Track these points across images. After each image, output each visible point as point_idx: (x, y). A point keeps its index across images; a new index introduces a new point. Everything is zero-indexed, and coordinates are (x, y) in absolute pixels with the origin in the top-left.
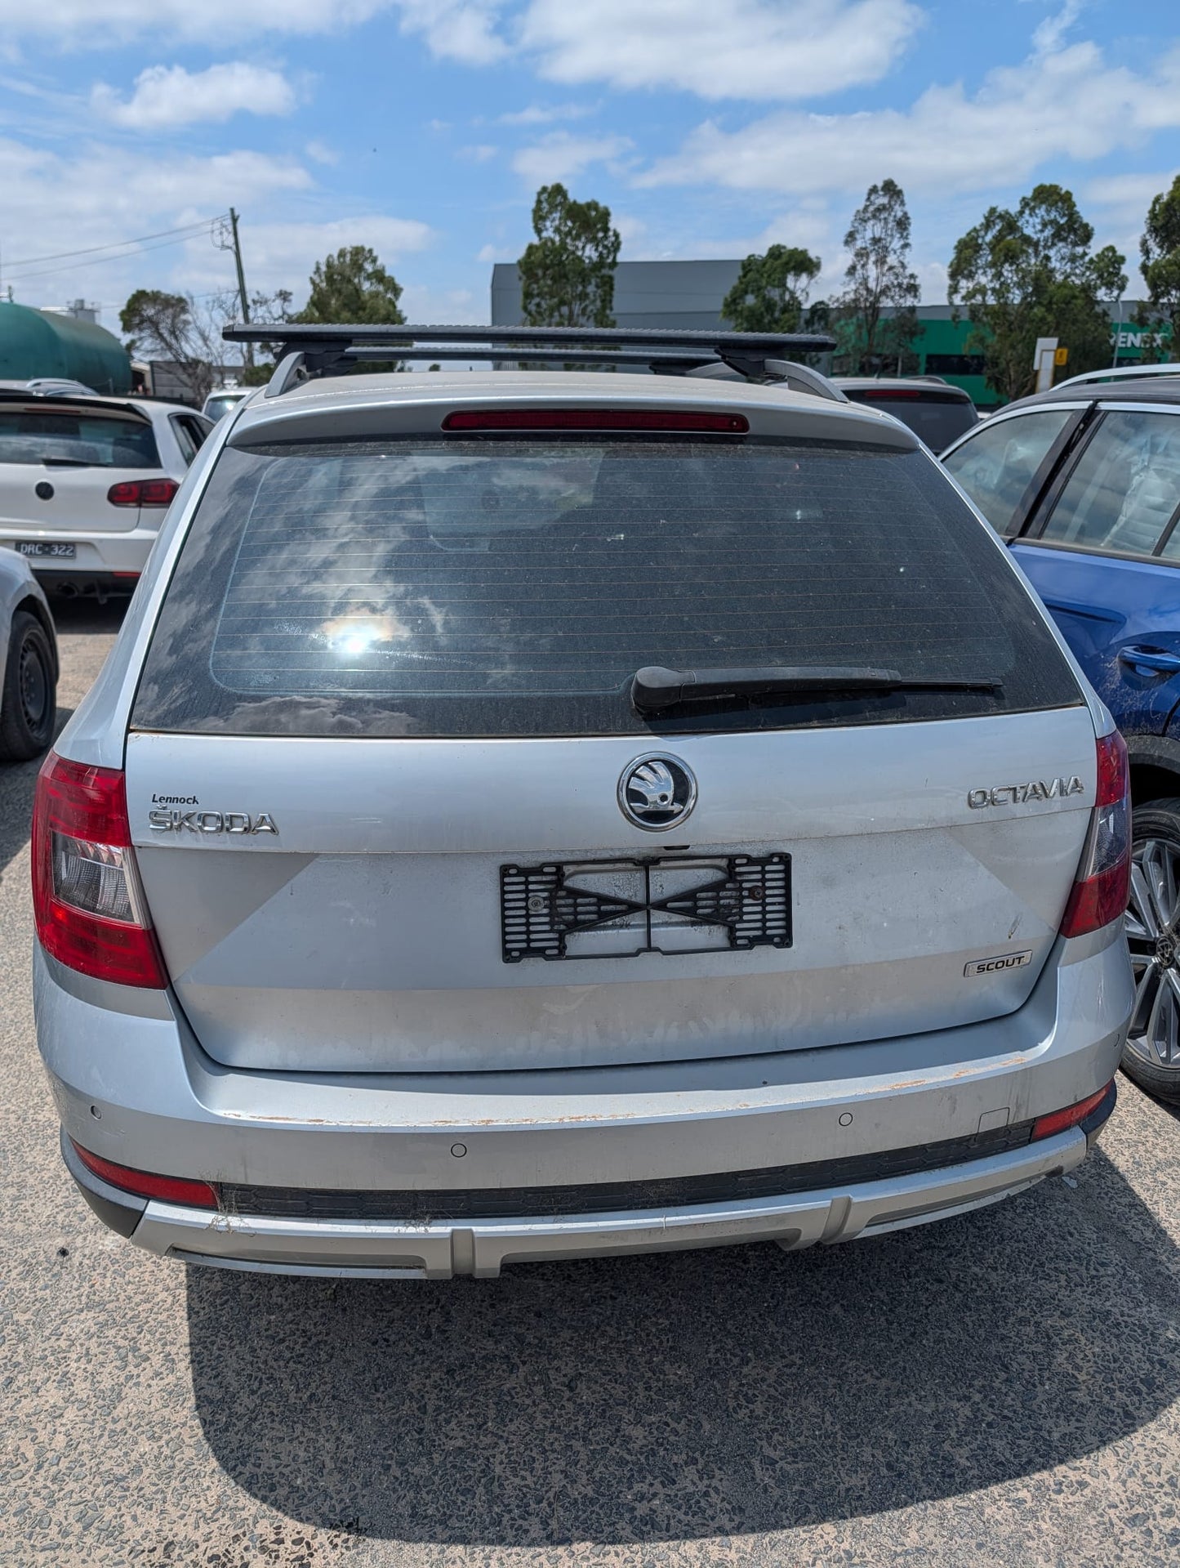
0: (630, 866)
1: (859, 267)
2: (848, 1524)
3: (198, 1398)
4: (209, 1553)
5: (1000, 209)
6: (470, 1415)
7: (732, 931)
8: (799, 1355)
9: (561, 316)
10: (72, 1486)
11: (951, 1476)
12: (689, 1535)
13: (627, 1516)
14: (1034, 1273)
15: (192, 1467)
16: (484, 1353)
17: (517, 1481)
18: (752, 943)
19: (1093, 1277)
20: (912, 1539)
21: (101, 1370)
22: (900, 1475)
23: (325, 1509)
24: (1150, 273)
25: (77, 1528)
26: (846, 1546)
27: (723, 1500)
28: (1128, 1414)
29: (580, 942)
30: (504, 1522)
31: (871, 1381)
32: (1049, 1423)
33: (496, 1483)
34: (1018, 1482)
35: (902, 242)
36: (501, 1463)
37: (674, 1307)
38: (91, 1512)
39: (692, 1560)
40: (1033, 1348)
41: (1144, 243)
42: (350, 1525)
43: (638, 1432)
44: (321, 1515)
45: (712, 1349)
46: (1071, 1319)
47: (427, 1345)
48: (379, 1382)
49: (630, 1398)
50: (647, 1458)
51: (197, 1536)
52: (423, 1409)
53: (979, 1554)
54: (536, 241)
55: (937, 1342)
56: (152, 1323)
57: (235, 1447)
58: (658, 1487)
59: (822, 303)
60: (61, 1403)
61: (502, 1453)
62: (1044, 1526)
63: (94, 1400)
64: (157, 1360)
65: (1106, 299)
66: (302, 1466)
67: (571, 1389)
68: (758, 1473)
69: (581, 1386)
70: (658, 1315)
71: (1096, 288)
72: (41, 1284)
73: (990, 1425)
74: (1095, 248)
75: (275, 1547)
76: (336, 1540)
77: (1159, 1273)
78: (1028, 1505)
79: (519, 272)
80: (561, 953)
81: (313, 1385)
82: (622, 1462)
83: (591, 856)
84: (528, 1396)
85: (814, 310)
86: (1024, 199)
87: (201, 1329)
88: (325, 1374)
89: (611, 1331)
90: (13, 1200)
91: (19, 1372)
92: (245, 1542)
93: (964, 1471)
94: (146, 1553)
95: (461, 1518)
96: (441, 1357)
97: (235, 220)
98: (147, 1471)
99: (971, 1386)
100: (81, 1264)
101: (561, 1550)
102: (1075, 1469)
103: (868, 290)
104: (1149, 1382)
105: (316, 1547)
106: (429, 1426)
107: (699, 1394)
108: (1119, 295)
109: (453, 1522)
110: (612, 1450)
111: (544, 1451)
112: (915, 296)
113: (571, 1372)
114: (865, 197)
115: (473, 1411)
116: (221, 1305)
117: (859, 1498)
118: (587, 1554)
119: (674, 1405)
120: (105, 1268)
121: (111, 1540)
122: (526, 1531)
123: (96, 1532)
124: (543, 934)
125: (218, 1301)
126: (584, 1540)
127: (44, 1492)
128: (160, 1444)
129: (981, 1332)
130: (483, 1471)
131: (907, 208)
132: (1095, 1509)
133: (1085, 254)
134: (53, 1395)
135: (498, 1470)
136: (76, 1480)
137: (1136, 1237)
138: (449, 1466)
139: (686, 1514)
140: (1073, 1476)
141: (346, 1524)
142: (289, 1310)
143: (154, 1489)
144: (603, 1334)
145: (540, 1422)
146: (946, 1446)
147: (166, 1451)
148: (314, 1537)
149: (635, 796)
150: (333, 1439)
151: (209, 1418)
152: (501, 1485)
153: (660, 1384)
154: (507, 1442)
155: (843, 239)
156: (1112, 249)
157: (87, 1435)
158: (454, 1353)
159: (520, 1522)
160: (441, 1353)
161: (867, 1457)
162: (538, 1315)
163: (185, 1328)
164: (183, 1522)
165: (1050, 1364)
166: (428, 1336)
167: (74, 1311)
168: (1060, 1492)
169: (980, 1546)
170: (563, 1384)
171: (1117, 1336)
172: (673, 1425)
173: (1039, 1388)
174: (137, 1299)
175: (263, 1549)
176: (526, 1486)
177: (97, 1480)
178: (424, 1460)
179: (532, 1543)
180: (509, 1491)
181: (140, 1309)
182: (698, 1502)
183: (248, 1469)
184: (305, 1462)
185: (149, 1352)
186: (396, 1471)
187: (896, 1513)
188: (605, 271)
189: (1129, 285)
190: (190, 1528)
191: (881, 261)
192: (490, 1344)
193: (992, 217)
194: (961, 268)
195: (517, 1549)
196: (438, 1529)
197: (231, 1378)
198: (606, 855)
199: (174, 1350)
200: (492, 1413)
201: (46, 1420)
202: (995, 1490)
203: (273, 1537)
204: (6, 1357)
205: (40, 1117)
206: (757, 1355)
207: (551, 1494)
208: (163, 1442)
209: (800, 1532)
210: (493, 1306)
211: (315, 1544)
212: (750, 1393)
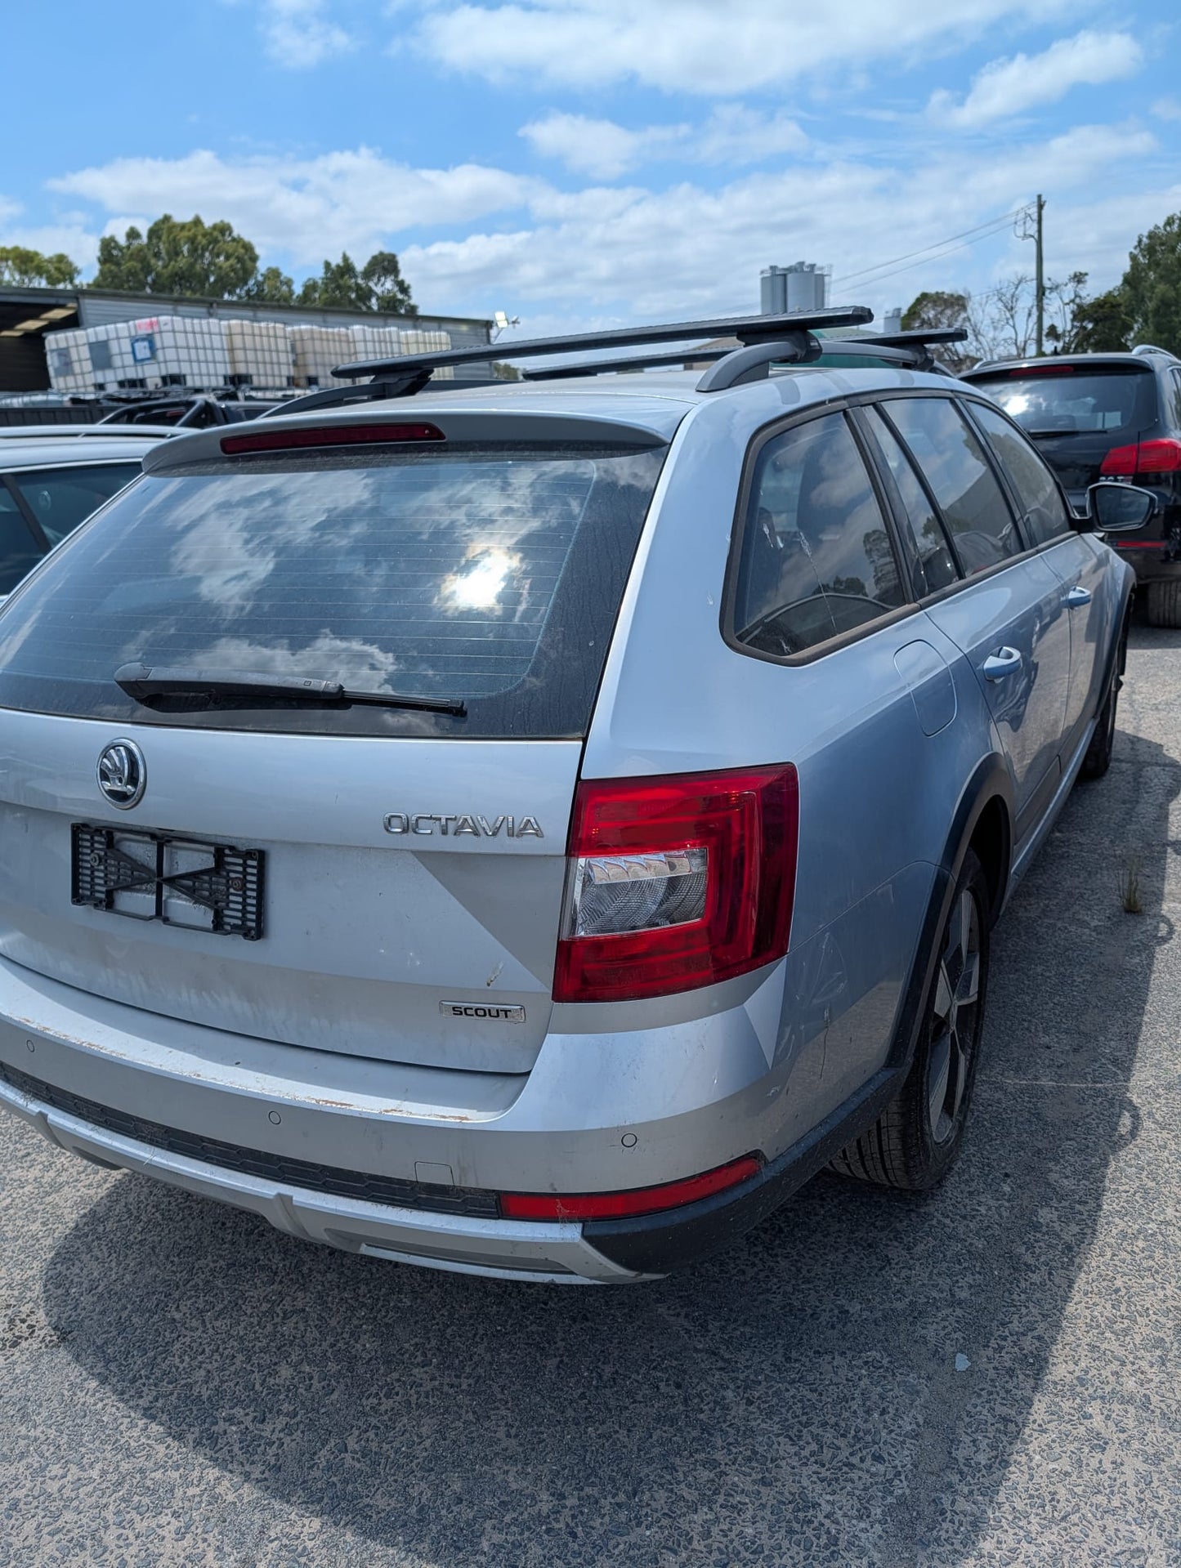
0: (147, 839)
2: (334, 1530)
7: (220, 915)
8: (472, 1381)
12: (224, 1464)
13: (206, 1426)
14: (788, 1427)
18: (234, 930)
19: (848, 1464)
22: (420, 1521)
27: (276, 1455)
29: (125, 900)
68: (323, 1452)
69: (293, 1319)
73: (550, 1531)
80: (109, 904)
82: (250, 1387)
84: (254, 1308)
97: (1041, 207)
99: (580, 1489)
107: (361, 1370)
110: (255, 1375)
111: (216, 1351)
113: (300, 1305)
117: (368, 1517)
119: (333, 1368)
130: (168, 1342)
135: (176, 1347)
139: (241, 1449)
145: (239, 1330)
146: (489, 1524)
149: (104, 775)
153: (344, 1347)
154: (203, 1331)
161: (415, 1490)
165: (683, 1515)
170: (285, 1312)
172: (315, 1381)
173: (640, 1530)
182: (259, 1446)
187: (378, 1547)
200: (220, 1307)
206: (439, 1365)
207: (183, 1382)
209: (294, 1512)
212: (397, 1390)
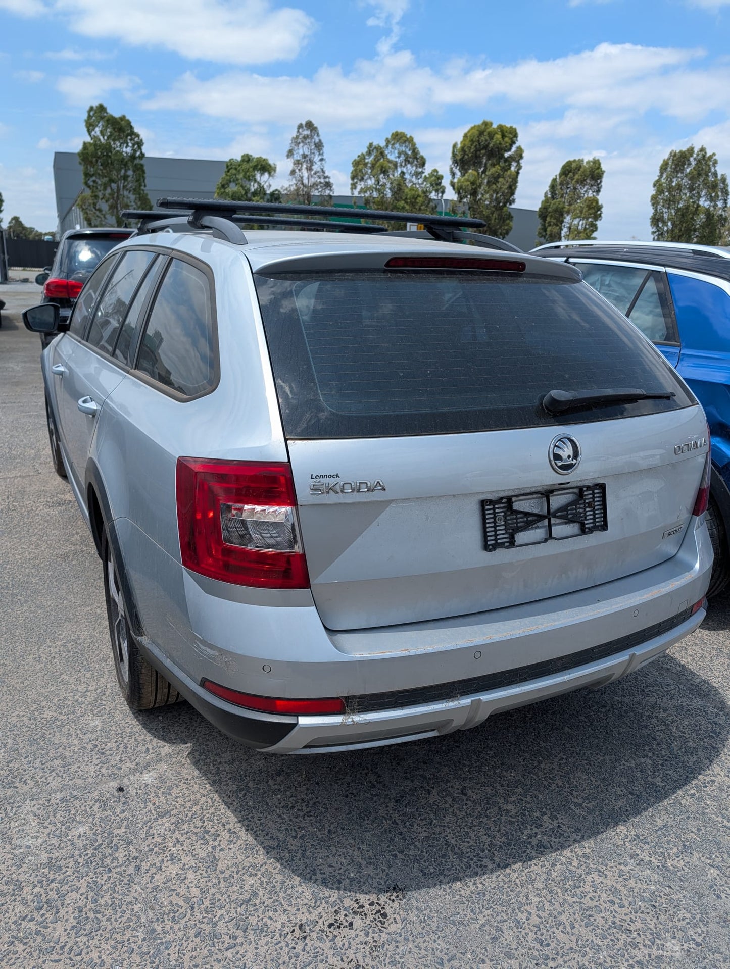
0: (539, 495)
1: (297, 171)
2: (629, 823)
3: (264, 848)
4: (327, 924)
5: (375, 144)
6: (421, 820)
7: (582, 525)
8: (562, 754)
9: (112, 190)
10: (220, 913)
11: (659, 791)
12: (563, 847)
13: (529, 846)
14: (642, 695)
15: (286, 884)
16: (409, 788)
17: (466, 844)
18: (591, 530)
19: (667, 691)
20: (659, 823)
21: (193, 848)
22: (638, 796)
23: (375, 885)
24: (456, 186)
25: (240, 933)
26: (633, 833)
27: (568, 827)
28: (714, 748)
29: (521, 537)
30: (472, 865)
31: (601, 758)
32: (685, 759)
33: (456, 849)
34: (687, 787)
35: (320, 157)
36: (453, 838)
37: (491, 745)
38: (242, 923)
39: (571, 857)
40: (660, 728)
41: (451, 169)
42: (394, 889)
43: (510, 807)
44: (375, 888)
45: (521, 760)
46: (668, 712)
47: (374, 791)
48: (362, 815)
49: (496, 791)
50: (522, 818)
51: (313, 917)
52: (394, 822)
53: (689, 821)
54: (88, 139)
55: (619, 734)
56: (207, 815)
57: (304, 867)
58: (535, 830)
59: (277, 190)
60: (180, 871)
61: (450, 833)
62: (708, 803)
63: (201, 865)
64: (225, 834)
65: (435, 198)
66: (348, 867)
67: (465, 795)
68: (577, 812)
69: (469, 792)
70: (486, 750)
71: (431, 192)
72: (118, 810)
73: (662, 765)
74: (428, 169)
75: (361, 910)
76: (392, 898)
77: (692, 685)
78: (697, 795)
79: (78, 159)
80: (512, 543)
81: (326, 825)
82: (511, 823)
83: (522, 492)
84: (445, 803)
85: (272, 194)
86: (387, 139)
87: (240, 812)
88: (330, 818)
89: (468, 763)
90: (63, 767)
91: (141, 861)
92: (343, 913)
93: (663, 788)
94: (290, 934)
95: (449, 870)
96: (388, 795)
98: (261, 893)
99: (644, 750)
100: (137, 793)
101: (508, 870)
102: (707, 775)
103: (303, 184)
104: (714, 732)
105: (383, 903)
106: (404, 830)
107: (528, 782)
108: (442, 196)
109: (446, 872)
110: (503, 818)
111: (470, 827)
112: (331, 190)
113: (460, 787)
114: (296, 130)
115: (422, 817)
116: (244, 797)
117: (627, 810)
118: (521, 868)
119: (519, 790)
120: (155, 793)
121: (264, 933)
122: (486, 866)
123: (253, 932)
124: (503, 537)
125: (240, 795)
126: (516, 863)
127: (205, 920)
128: (258, 877)
129: (635, 725)
130: (445, 844)
131: (321, 138)
132: (723, 790)
133: (423, 172)
134: (173, 869)
135: (453, 842)
136: (221, 909)
137: (674, 671)
138: (427, 846)
139: (555, 838)
140: (708, 779)
141: (391, 888)
142: (286, 791)
143: (271, 901)
144: (464, 765)
145: (460, 814)
146: (649, 778)
147: (265, 880)
148: (379, 899)
149: (557, 457)
150: (356, 849)
151: (278, 857)
152: (459, 849)
153: (507, 782)
154: (449, 828)
155: (286, 154)
156: (436, 171)
157: (210, 884)
158: (393, 792)
159: (480, 863)
160: (386, 793)
161: (619, 792)
162: (425, 763)
163: (229, 813)
164: (300, 912)
165: (671, 733)
166: (373, 786)
167: (152, 821)
168: (706, 787)
169: (688, 817)
170: (459, 793)
171: (691, 715)
172: (525, 799)
173: (673, 745)
174: (188, 805)
175: (355, 913)
176: (472, 845)
177: (234, 905)
178: (412, 847)
179: (492, 871)
180: (465, 850)
181: (194, 809)
182: (558, 831)
183: (319, 876)
184: (349, 865)
185: (217, 831)
186: (400, 856)
187: (647, 813)
188: (137, 161)
189: (446, 190)
190: (307, 914)
191: (309, 169)
192: (409, 783)
193: (371, 149)
194: (357, 176)
195: (486, 876)
196: (441, 877)
197: (276, 833)
198: (528, 491)
199: (231, 826)
200: (432, 816)
201: (178, 883)
202: (680, 792)
203: (357, 906)
204: (126, 856)
205: (45, 716)
206: (544, 758)
207: (486, 846)
208: (259, 876)
209: (610, 832)
210: (398, 764)
211: (382, 902)
212: (551, 776)
